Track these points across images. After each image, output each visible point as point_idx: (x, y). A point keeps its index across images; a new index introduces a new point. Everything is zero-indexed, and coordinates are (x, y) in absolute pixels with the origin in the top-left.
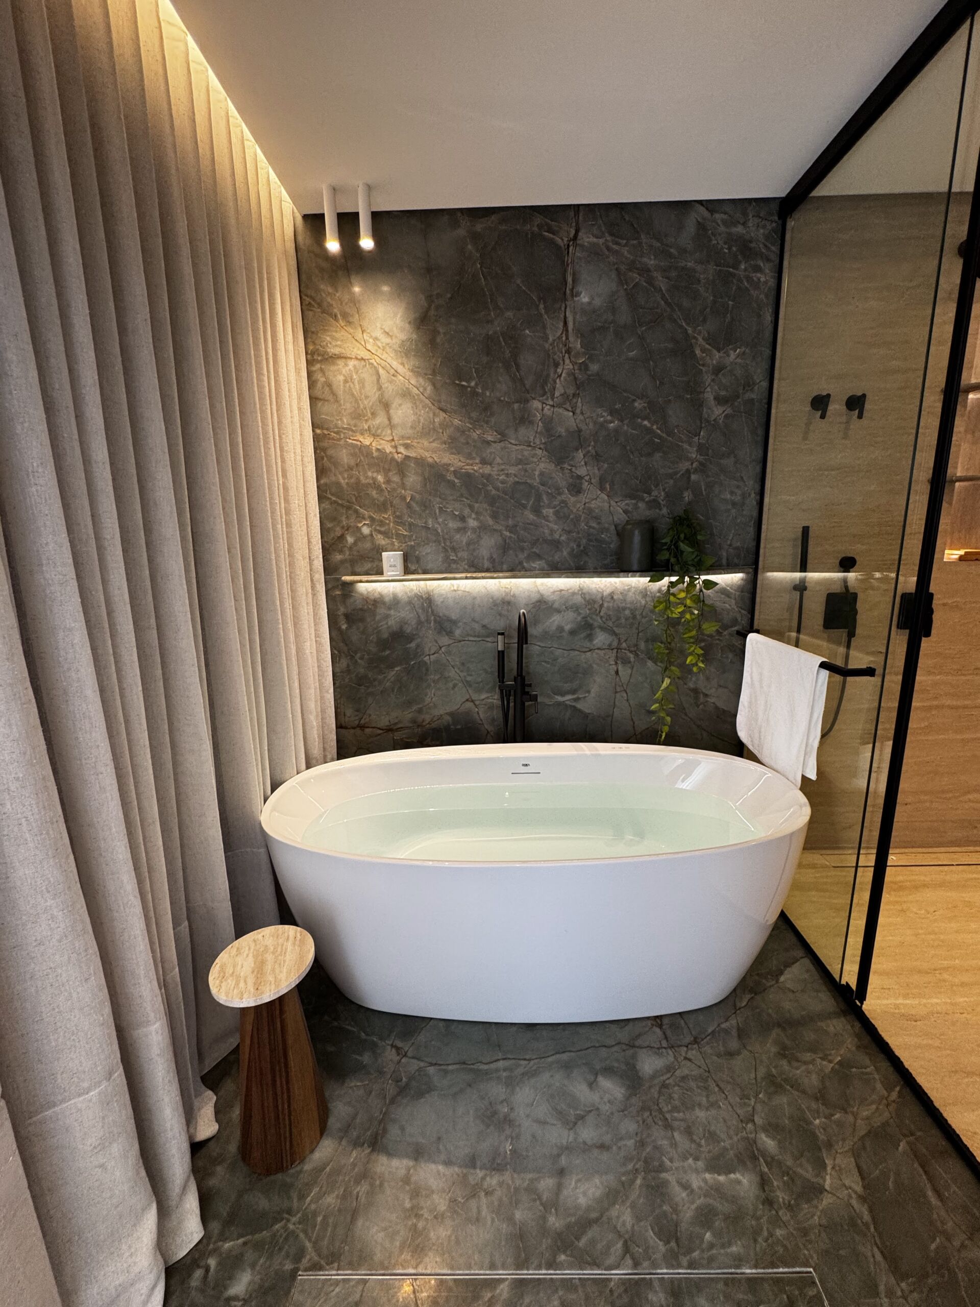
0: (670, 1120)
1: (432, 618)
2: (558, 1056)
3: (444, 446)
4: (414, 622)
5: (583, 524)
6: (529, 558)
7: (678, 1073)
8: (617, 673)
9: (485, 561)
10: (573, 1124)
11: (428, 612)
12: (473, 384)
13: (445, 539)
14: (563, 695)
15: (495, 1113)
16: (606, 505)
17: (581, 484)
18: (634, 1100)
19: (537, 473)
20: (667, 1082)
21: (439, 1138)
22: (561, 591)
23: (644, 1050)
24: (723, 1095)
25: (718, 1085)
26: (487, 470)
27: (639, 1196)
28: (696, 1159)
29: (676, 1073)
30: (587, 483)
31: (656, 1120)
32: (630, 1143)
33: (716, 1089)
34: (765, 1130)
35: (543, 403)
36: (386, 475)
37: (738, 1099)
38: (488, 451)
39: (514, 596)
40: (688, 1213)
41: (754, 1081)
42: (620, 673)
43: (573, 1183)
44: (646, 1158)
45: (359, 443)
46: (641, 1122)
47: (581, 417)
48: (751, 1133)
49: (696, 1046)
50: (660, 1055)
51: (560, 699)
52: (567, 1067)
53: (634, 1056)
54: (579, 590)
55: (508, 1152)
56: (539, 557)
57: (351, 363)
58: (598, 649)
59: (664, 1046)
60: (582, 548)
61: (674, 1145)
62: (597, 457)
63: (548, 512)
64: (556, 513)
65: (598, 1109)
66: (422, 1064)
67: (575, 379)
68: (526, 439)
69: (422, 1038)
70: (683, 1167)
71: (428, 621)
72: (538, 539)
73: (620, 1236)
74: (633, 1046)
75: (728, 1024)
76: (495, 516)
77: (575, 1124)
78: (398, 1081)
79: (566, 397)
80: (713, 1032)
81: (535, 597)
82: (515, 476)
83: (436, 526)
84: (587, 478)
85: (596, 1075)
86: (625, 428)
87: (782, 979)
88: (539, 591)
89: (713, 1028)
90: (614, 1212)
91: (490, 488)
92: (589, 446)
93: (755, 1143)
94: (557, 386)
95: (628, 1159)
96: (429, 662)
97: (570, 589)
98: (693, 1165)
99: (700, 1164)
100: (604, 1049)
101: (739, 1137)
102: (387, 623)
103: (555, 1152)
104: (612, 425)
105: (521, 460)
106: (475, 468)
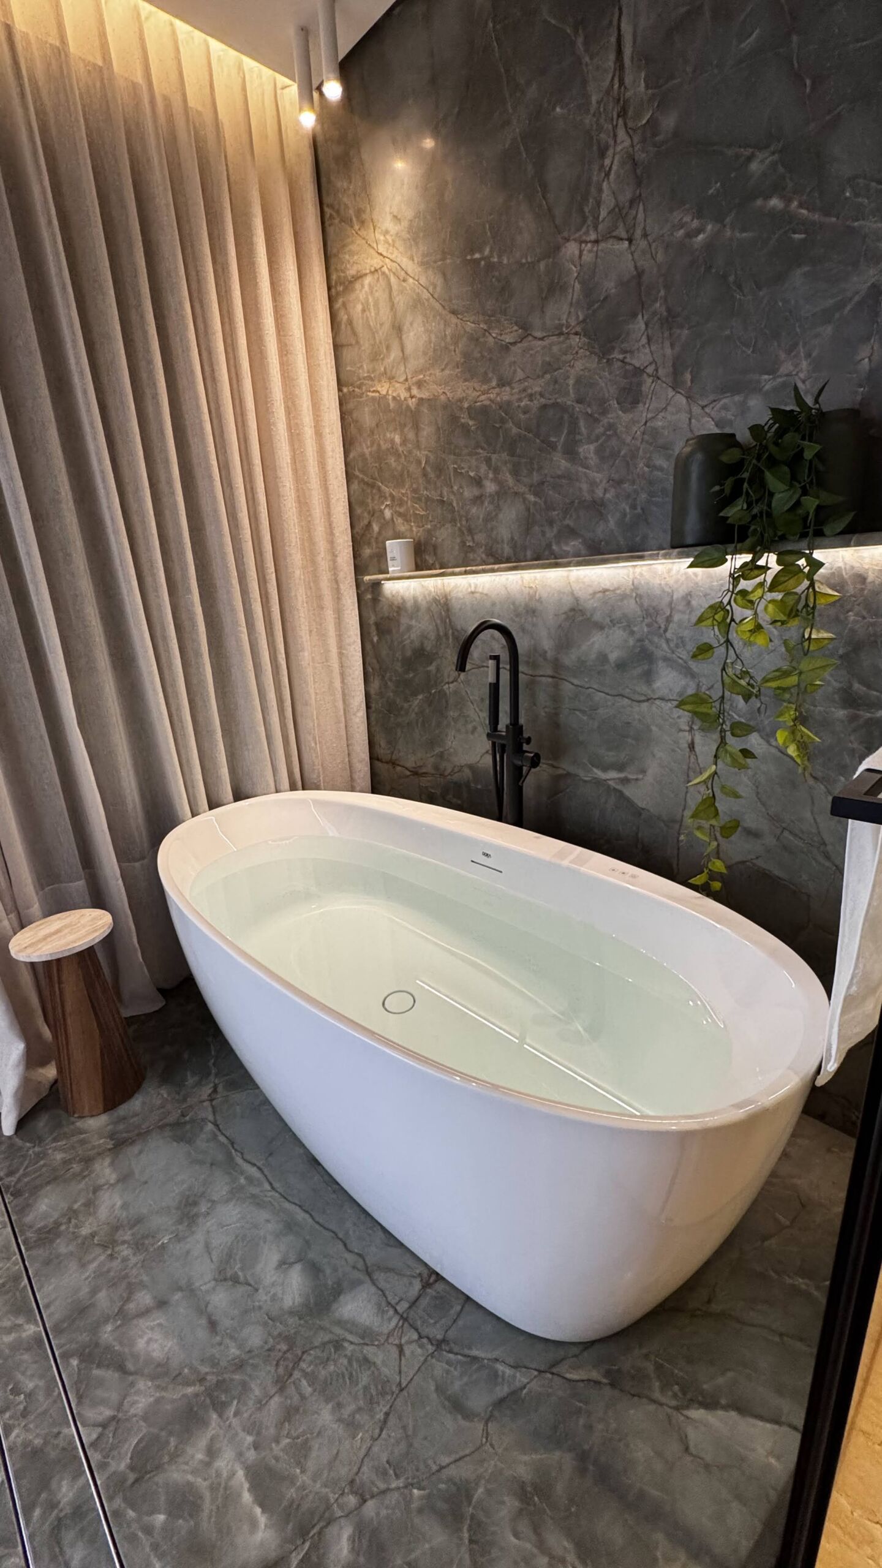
0: (292, 1380)
1: (450, 632)
2: (298, 1210)
3: (457, 370)
4: (432, 636)
5: (641, 465)
6: (560, 537)
7: (369, 1351)
8: (692, 746)
9: (505, 546)
10: (225, 1277)
11: (445, 622)
12: (487, 252)
13: (461, 517)
14: (605, 769)
15: (195, 1204)
16: (684, 417)
17: (640, 384)
18: (292, 1321)
19: (571, 382)
20: (346, 1344)
21: (146, 1183)
22: (605, 591)
23: (373, 1289)
24: (377, 1431)
25: (387, 1414)
26: (506, 394)
27: (173, 1401)
28: (256, 1446)
29: (366, 1347)
30: (650, 380)
31: (281, 1362)
32: (234, 1351)
33: (381, 1416)
34: (360, 1529)
35: (581, 242)
36: (402, 433)
37: (384, 1458)
38: (507, 362)
39: (540, 600)
40: (177, 1475)
41: (435, 1468)
42: (697, 748)
43: (155, 1323)
44: (224, 1380)
45: (377, 394)
46: (267, 1347)
47: (643, 244)
48: (341, 1507)
49: (430, 1348)
50: (381, 1312)
51: (602, 775)
52: (290, 1227)
53: (355, 1284)
54: (632, 590)
55: (160, 1243)
56: (572, 533)
57: (368, 280)
58: (662, 699)
59: (398, 1308)
60: (639, 510)
61: (261, 1405)
62: (670, 320)
63: (587, 450)
64: (599, 451)
65: (257, 1290)
66: (211, 1117)
67: (635, 164)
68: (557, 322)
69: (237, 1096)
70: (236, 1434)
71: (446, 635)
72: (573, 502)
73: (119, 1407)
74: (369, 1274)
75: (508, 1371)
76: (515, 472)
77: (225, 1280)
78: (183, 1115)
79: (619, 213)
80: (475, 1359)
81: (568, 602)
82: (541, 395)
83: (452, 497)
84: (650, 370)
85: (299, 1260)
86: (728, 233)
87: (697, 1414)
88: (572, 594)
89: (483, 1355)
90: (142, 1384)
91: (510, 424)
92: (655, 300)
93: (328, 1524)
94: (604, 196)
95: (213, 1362)
96: (448, 692)
97: (618, 588)
98: (246, 1445)
99: (251, 1455)
100: (341, 1246)
101: (324, 1490)
102: (409, 637)
103: (183, 1283)
104: (701, 237)
105: (549, 364)
106: (492, 396)
